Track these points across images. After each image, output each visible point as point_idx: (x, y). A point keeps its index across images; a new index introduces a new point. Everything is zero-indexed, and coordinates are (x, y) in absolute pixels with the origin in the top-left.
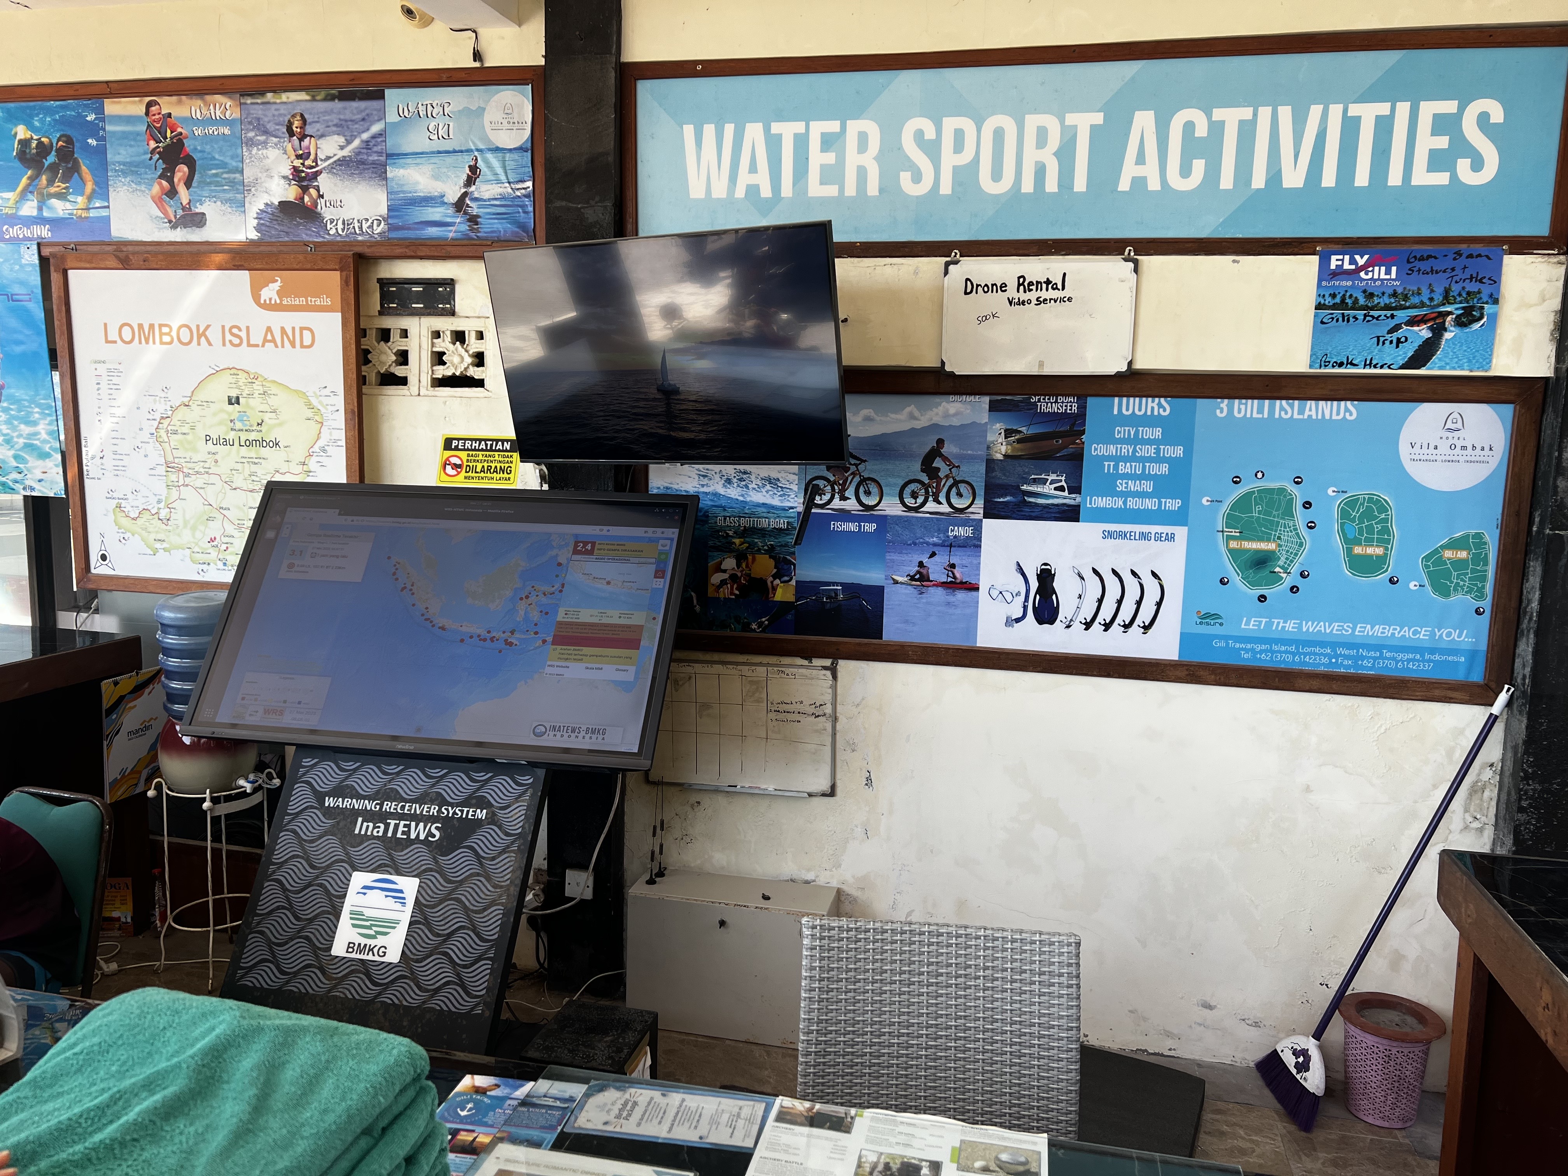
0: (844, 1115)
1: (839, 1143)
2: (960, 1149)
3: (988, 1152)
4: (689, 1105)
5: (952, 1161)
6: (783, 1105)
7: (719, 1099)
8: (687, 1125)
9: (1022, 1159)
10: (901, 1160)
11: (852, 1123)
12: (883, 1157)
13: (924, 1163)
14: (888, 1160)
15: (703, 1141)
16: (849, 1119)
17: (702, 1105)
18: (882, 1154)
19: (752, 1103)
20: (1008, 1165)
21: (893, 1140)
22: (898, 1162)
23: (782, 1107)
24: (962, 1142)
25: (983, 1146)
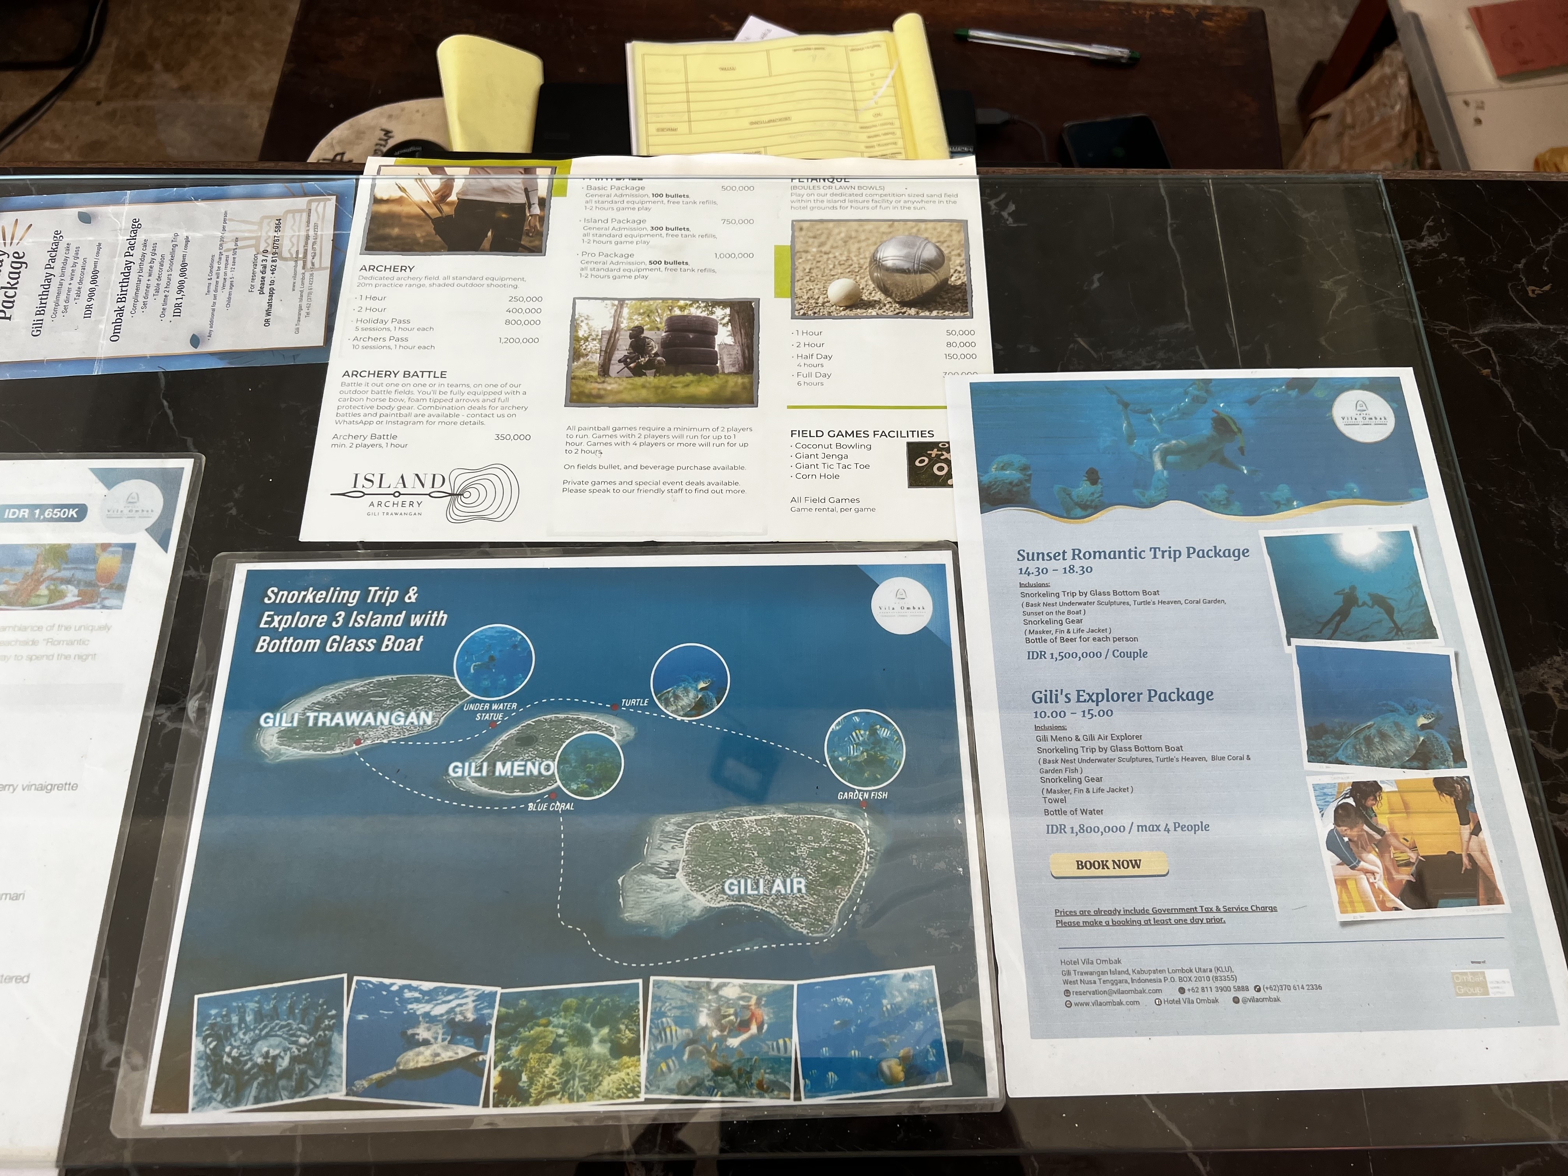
0: (521, 199)
1: (524, 290)
2: (794, 253)
3: (854, 247)
4: (153, 237)
5: (778, 295)
6: (381, 194)
7: (222, 206)
8: (155, 304)
9: (929, 253)
10: (666, 315)
11: (543, 219)
12: (626, 311)
13: (720, 314)
14: (637, 321)
15: (201, 349)
16: (536, 210)
17: (183, 234)
18: (622, 302)
19: (301, 202)
20: (898, 277)
21: (644, 254)
22: (661, 320)
23: (376, 201)
24: (797, 226)
25: (843, 231)
